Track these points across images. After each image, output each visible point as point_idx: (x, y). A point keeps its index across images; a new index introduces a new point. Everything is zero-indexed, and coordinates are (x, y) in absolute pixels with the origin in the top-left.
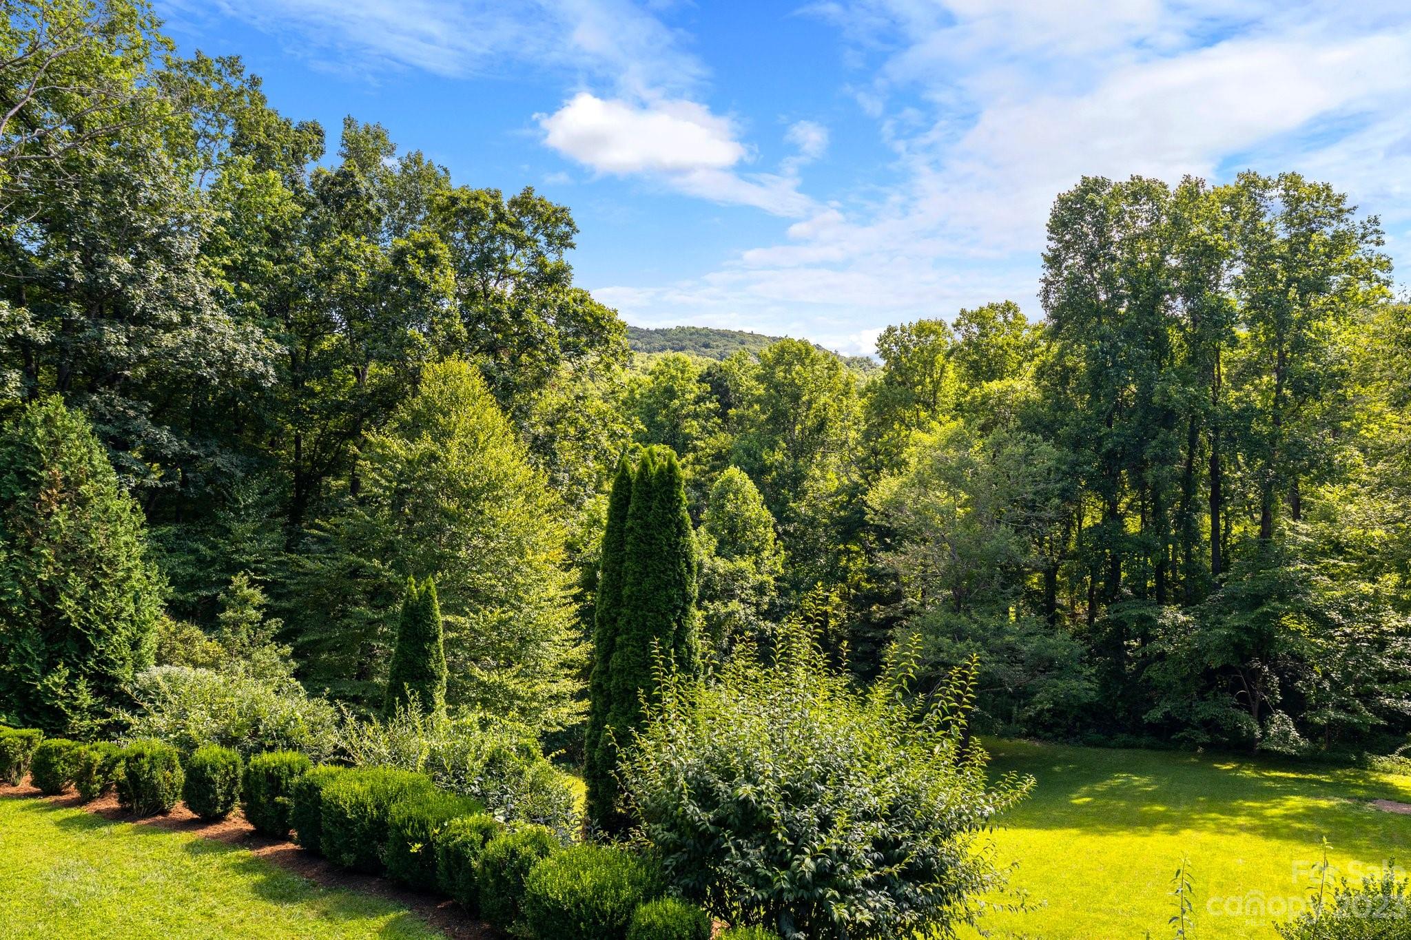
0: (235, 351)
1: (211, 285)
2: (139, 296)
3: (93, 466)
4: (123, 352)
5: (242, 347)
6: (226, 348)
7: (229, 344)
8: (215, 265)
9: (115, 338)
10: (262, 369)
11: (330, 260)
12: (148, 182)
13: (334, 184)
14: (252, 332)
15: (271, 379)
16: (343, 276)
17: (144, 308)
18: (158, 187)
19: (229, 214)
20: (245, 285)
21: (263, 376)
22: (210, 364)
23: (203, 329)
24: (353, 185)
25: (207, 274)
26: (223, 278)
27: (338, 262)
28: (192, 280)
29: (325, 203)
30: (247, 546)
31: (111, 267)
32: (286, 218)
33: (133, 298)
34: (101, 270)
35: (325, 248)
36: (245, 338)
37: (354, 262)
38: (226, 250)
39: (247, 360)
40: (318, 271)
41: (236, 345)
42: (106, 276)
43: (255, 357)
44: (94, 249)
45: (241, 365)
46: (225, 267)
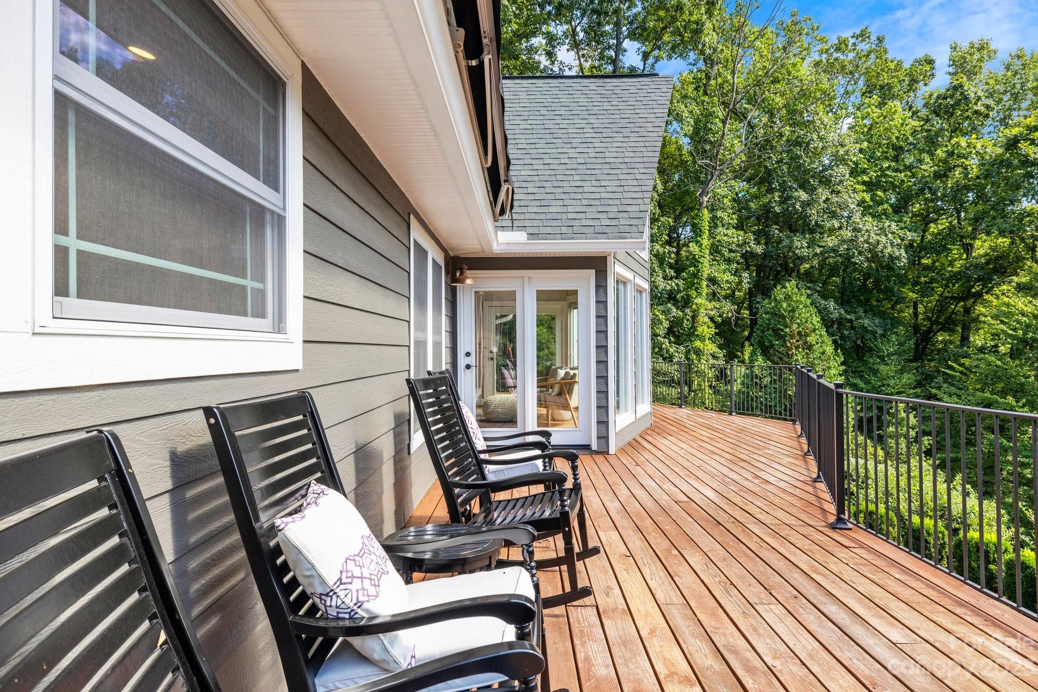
0: (878, 242)
1: (858, 197)
2: (814, 214)
3: (813, 324)
4: (805, 252)
5: (883, 239)
6: (871, 241)
7: (874, 238)
8: (858, 183)
9: (800, 244)
10: (897, 254)
11: (945, 162)
12: (815, 137)
13: (945, 98)
14: (889, 226)
15: (903, 260)
16: (958, 172)
17: (816, 222)
18: (821, 139)
19: (866, 144)
20: (879, 193)
21: (898, 258)
22: (860, 253)
23: (855, 230)
24: (962, 93)
25: (854, 191)
26: (863, 191)
27: (952, 162)
28: (846, 197)
29: (938, 115)
30: (892, 382)
31: (795, 199)
32: (908, 134)
33: (811, 216)
34: (790, 202)
35: (940, 153)
36: (883, 231)
37: (966, 158)
38: (864, 172)
39: (886, 247)
40: (935, 172)
41: (878, 238)
42: (793, 205)
43: (892, 244)
44: (785, 190)
45: (882, 252)
46: (864, 183)
